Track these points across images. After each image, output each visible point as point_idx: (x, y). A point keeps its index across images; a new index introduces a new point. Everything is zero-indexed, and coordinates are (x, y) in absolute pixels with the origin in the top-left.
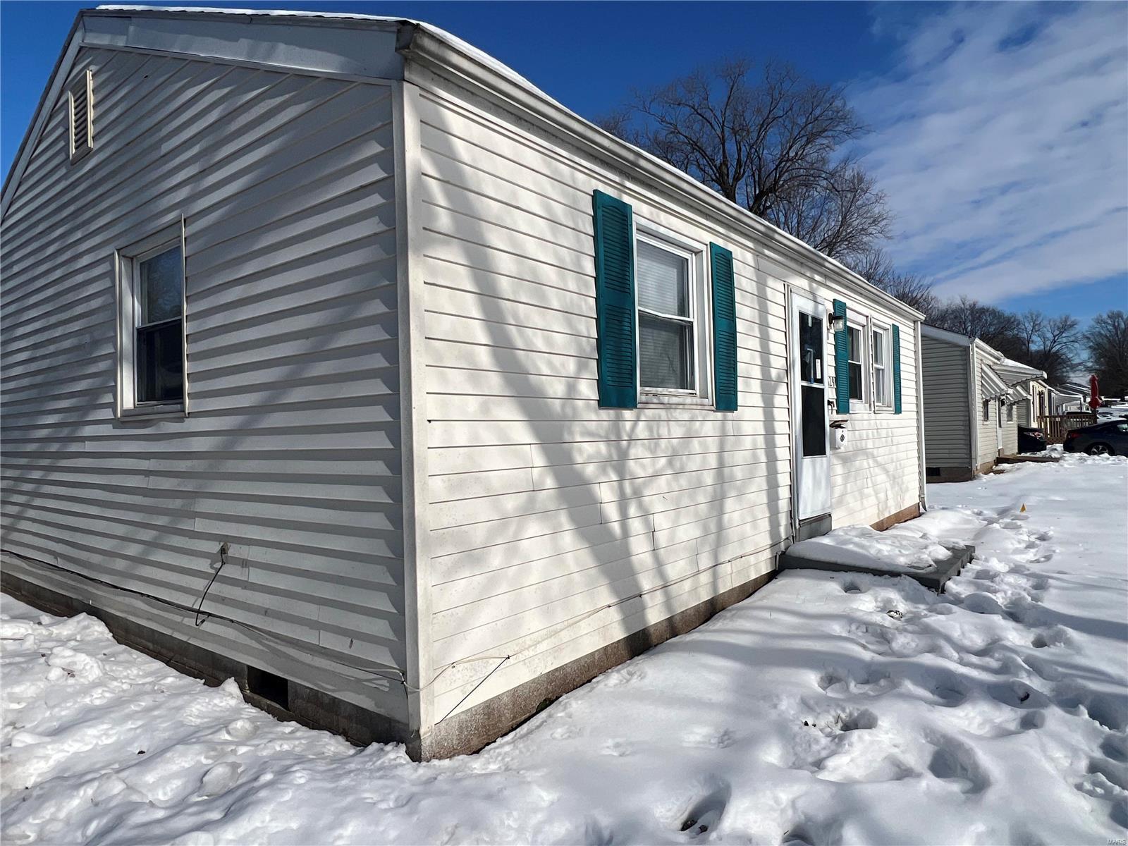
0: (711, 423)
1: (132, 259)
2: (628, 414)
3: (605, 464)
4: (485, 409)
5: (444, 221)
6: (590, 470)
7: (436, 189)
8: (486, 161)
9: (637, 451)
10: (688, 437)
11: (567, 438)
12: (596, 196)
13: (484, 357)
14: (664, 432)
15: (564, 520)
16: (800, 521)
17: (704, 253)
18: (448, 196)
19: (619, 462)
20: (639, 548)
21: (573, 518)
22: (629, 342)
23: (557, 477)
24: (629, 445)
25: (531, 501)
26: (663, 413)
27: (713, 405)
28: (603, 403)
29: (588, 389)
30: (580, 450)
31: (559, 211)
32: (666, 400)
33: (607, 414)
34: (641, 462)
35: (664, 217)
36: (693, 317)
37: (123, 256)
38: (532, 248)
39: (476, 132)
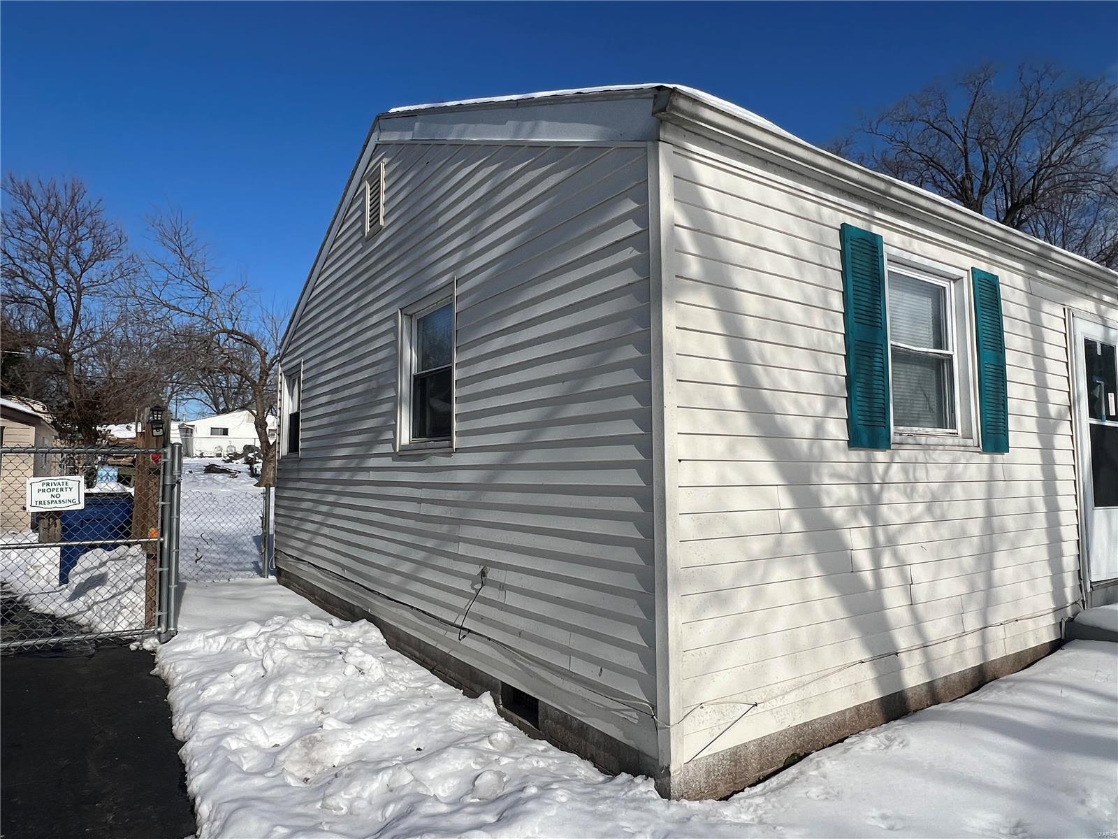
0: (976, 466)
1: (411, 316)
2: (880, 456)
3: (855, 508)
4: (731, 449)
5: (694, 267)
6: (839, 515)
7: (685, 236)
8: (733, 206)
9: (891, 495)
10: (949, 481)
11: (815, 479)
12: (844, 230)
13: (731, 397)
14: (921, 474)
15: (811, 565)
16: (1091, 583)
17: (965, 280)
18: (699, 243)
19: (871, 507)
20: (895, 601)
21: (822, 564)
22: (881, 378)
23: (806, 520)
24: (882, 490)
25: (778, 544)
26: (921, 456)
27: (979, 446)
28: (854, 442)
29: (837, 429)
30: (828, 493)
31: (805, 249)
32: (923, 440)
33: (859, 455)
34: (895, 508)
35: (916, 245)
36: (953, 349)
37: (405, 314)
38: (778, 287)
39: (725, 180)
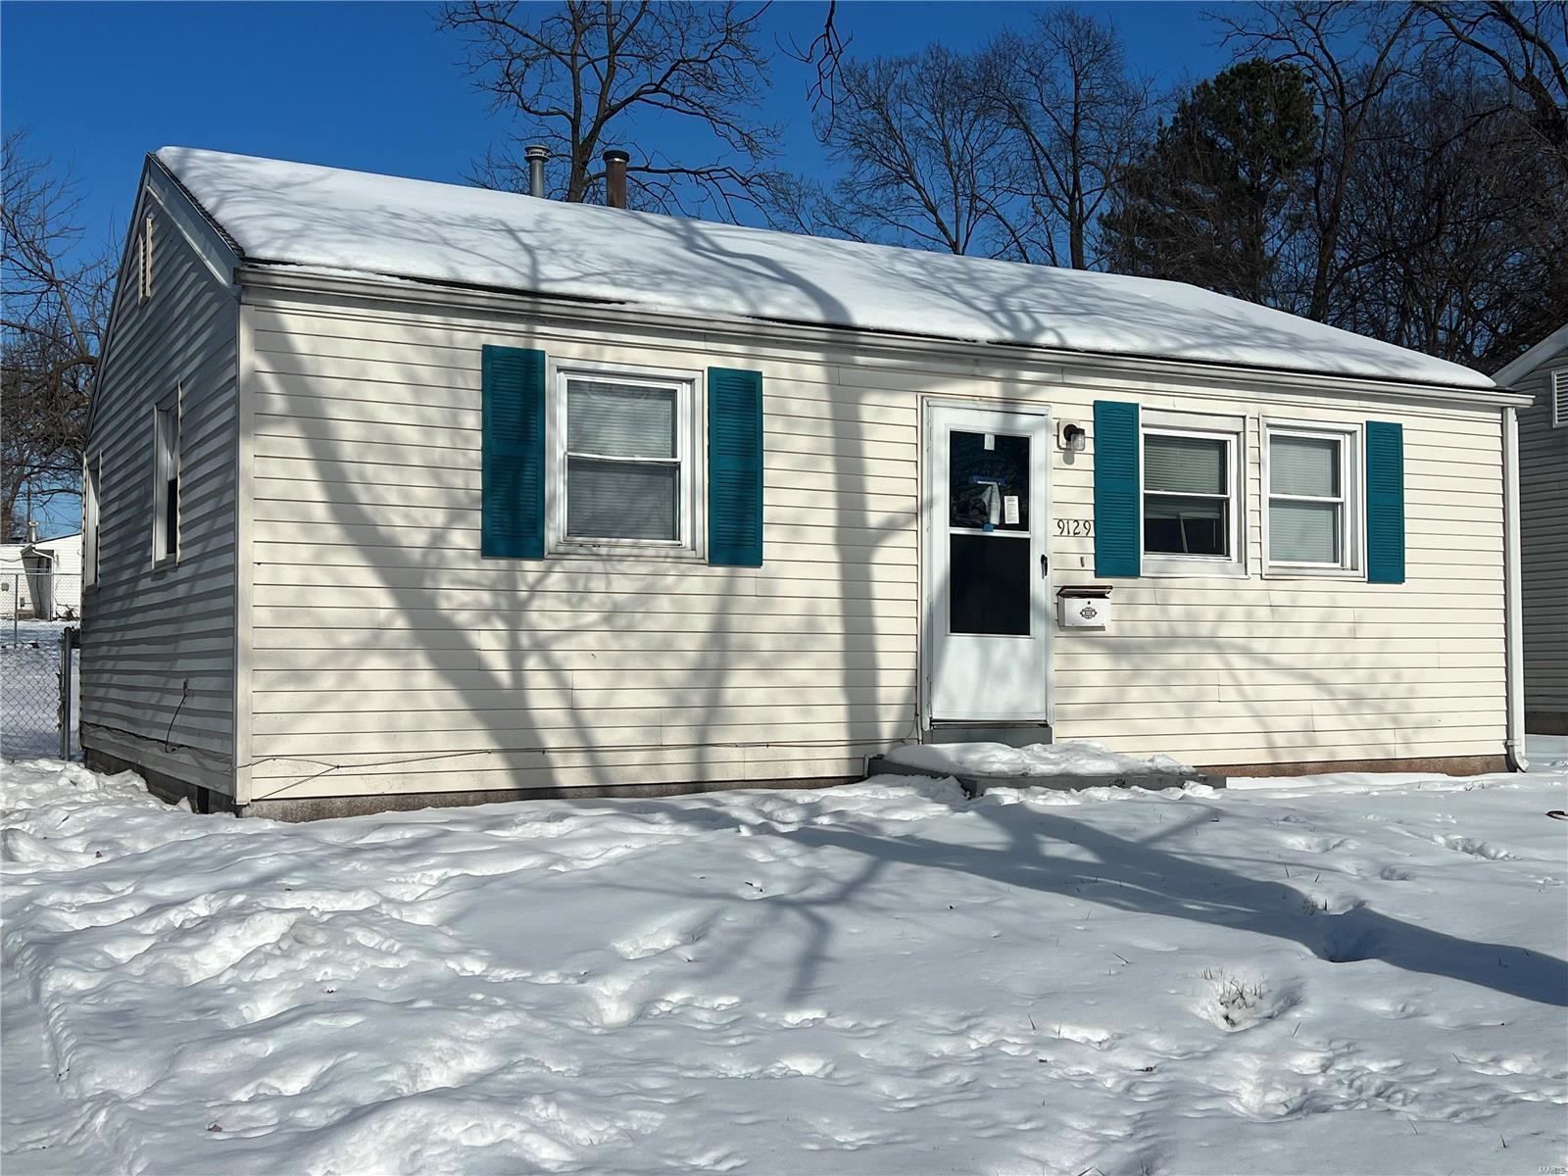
1: (167, 411)
2: (530, 565)
3: (486, 614)
4: (319, 555)
5: (278, 404)
6: (463, 618)
7: (269, 380)
9: (545, 603)
10: (647, 593)
11: (428, 584)
12: (487, 350)
14: (597, 584)
15: (420, 659)
16: (932, 721)
17: (698, 384)
19: (514, 614)
20: (544, 702)
21: (432, 659)
22: (534, 491)
23: (412, 619)
24: (530, 599)
25: (376, 638)
26: (598, 566)
27: (704, 558)
28: (488, 550)
29: (465, 538)
30: (449, 598)
31: (426, 374)
32: (604, 551)
33: (494, 567)
34: (546, 615)
36: (683, 455)
37: (161, 411)
